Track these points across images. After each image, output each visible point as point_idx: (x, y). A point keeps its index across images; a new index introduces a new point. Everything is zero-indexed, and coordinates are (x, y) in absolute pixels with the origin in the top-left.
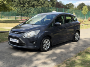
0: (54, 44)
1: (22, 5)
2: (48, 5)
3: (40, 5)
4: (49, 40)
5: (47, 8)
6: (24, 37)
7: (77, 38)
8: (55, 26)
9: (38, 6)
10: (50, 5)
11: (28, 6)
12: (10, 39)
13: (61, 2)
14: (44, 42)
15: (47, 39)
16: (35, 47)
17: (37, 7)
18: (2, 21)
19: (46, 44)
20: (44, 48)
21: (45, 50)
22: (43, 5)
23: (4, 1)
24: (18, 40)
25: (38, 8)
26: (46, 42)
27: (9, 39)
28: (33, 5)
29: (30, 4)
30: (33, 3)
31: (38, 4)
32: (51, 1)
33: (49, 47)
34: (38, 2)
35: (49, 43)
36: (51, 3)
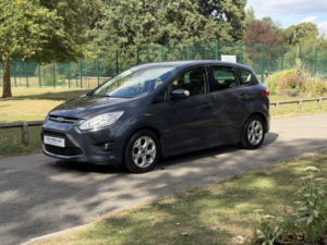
0: (172, 154)
1: (125, 40)
2: (216, 34)
3: (190, 36)
4: (151, 141)
5: (213, 44)
6: (79, 132)
7: (256, 138)
8: (172, 99)
9: (179, 38)
10: (224, 33)
11: (143, 42)
12: (45, 137)
13: (269, 19)
14: (135, 146)
15: (145, 138)
16: (112, 157)
17: (176, 44)
18: (57, 94)
19: (144, 152)
20: (136, 161)
21: (138, 168)
22: (197, 34)
23: (57, 28)
24: (63, 140)
25: (181, 46)
26: (144, 146)
27: (43, 139)
28: (163, 37)
29: (153, 33)
30: (162, 29)
31: (180, 33)
32: (229, 21)
33: (151, 161)
34: (183, 24)
35: (154, 147)
36: (229, 24)
